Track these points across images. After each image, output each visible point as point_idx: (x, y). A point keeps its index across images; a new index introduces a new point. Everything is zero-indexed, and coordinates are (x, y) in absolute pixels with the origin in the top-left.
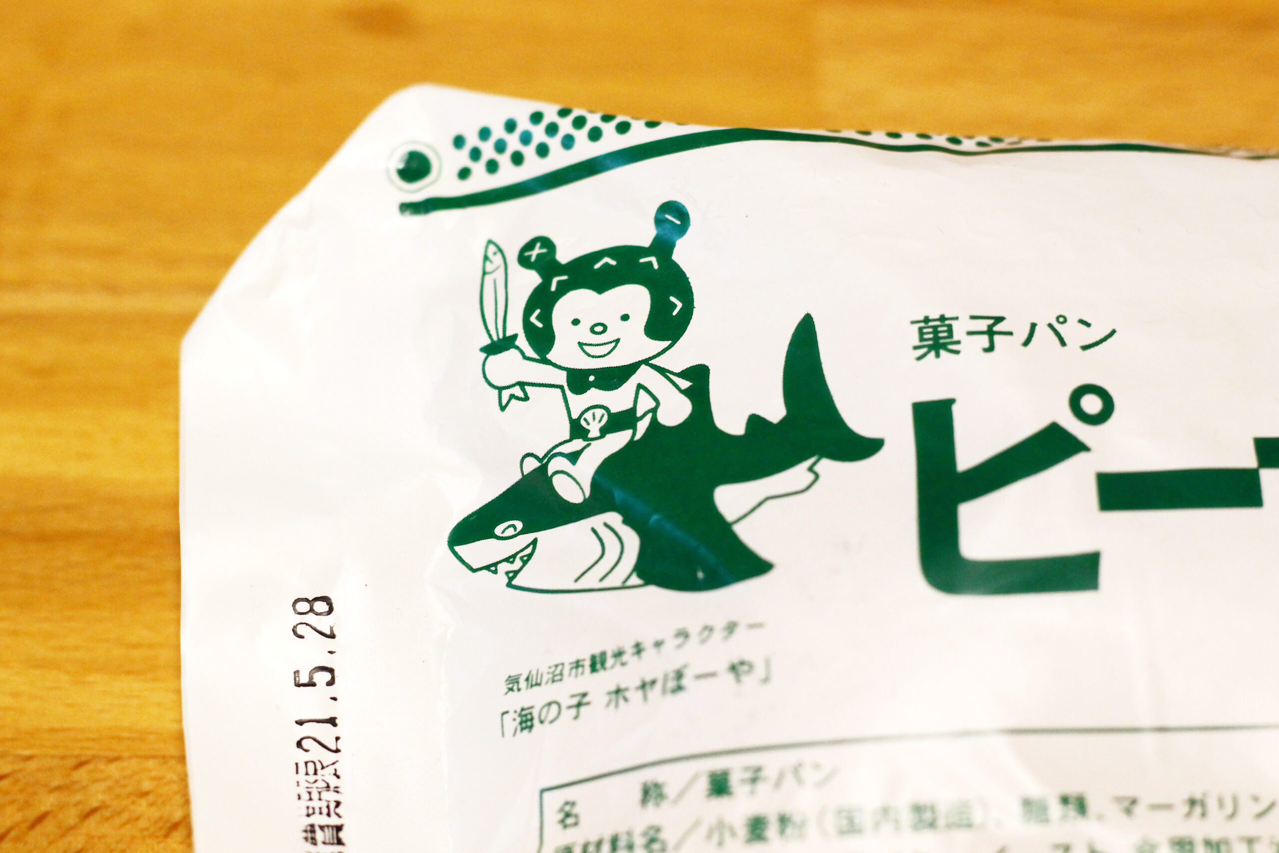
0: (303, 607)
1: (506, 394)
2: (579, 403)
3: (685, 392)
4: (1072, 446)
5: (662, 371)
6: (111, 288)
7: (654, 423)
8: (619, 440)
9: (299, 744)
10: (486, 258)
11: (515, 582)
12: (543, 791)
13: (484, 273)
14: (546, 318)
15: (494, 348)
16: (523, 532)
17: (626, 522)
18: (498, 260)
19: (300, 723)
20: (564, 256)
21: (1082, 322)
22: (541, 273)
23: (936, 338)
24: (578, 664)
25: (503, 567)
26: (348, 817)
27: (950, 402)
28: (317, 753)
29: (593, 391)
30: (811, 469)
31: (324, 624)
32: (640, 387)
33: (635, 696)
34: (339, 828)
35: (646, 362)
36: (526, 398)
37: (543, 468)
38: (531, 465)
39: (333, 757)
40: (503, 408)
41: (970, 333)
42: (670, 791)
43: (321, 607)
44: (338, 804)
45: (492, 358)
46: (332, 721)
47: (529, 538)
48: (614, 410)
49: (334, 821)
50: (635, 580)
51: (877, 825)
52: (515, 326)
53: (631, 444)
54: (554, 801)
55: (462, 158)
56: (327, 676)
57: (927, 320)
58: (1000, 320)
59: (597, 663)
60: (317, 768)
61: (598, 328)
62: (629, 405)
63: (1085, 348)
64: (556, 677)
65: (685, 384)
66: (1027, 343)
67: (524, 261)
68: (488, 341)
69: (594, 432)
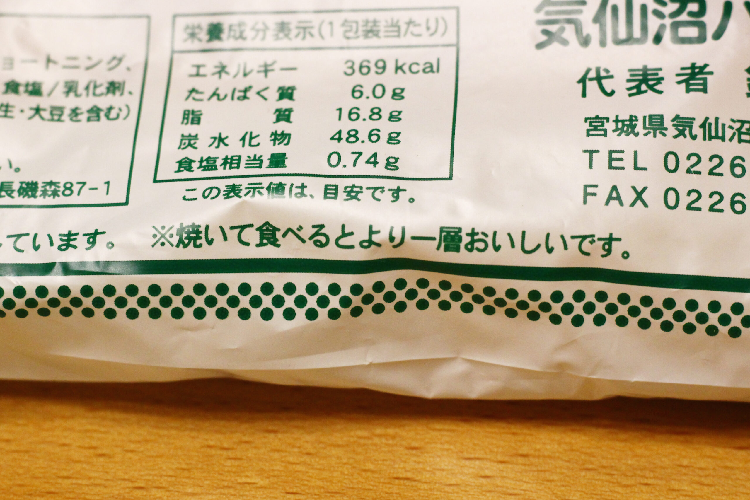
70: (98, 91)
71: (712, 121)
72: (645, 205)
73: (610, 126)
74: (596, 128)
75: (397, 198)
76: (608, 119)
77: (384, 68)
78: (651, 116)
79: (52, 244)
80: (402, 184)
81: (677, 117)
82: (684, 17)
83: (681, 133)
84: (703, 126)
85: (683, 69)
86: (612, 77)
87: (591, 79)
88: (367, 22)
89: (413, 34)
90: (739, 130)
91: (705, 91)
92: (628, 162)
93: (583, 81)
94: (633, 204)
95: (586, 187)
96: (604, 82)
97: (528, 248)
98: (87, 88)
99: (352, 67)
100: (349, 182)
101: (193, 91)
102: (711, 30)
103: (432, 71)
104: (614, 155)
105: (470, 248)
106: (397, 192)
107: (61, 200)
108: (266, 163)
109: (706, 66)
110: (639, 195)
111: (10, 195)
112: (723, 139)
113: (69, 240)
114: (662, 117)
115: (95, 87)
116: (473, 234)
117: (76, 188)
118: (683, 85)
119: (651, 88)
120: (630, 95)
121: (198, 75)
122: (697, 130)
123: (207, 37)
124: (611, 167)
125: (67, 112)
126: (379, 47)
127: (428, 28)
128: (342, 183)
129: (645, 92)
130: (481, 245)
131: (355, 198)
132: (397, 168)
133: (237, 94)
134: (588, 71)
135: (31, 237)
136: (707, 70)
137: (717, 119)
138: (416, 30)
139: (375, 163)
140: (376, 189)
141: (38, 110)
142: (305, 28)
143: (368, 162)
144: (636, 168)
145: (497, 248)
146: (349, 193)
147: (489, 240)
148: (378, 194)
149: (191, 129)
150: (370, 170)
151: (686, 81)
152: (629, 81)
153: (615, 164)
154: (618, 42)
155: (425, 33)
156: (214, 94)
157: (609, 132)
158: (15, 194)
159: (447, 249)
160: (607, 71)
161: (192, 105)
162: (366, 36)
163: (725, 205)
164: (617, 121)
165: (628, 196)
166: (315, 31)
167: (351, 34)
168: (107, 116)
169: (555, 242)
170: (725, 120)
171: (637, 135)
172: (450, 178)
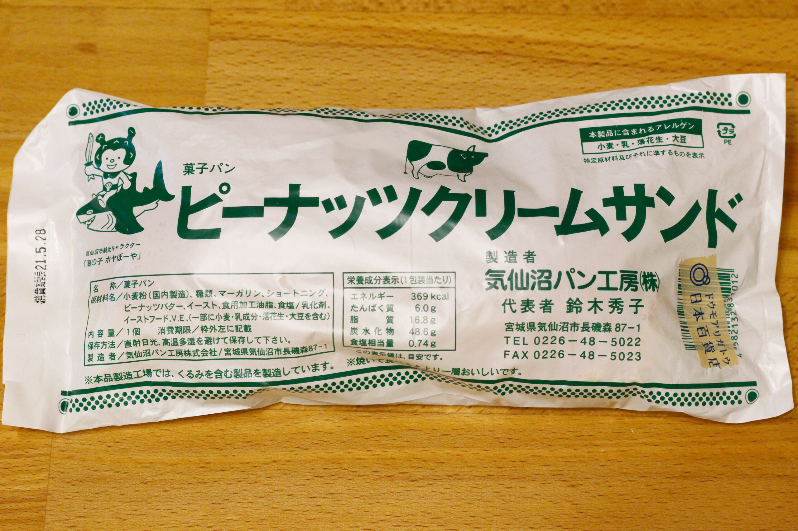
0: (38, 232)
1: (90, 177)
2: (106, 181)
3: (130, 180)
4: (219, 200)
5: (126, 174)
6: (7, 132)
7: (122, 188)
8: (113, 192)
9: (36, 267)
10: (89, 138)
11: (89, 227)
12: (91, 282)
13: (89, 142)
14: (100, 157)
15: (89, 164)
16: (93, 213)
17: (114, 214)
18: (92, 138)
19: (37, 262)
20: (107, 139)
21: (227, 165)
22: (101, 144)
23: (189, 169)
24: (101, 250)
25: (87, 223)
26: (47, 287)
27: (191, 187)
28: (40, 270)
29: (109, 179)
30: (156, 203)
31: (43, 236)
32: (120, 178)
33: (111, 260)
34: (44, 289)
35: (122, 171)
36: (94, 179)
37: (97, 198)
38: (94, 197)
39: (44, 271)
40: (89, 181)
41: (197, 168)
42: (117, 285)
43: (42, 232)
44: (44, 283)
45: (87, 167)
46: (45, 261)
47: (94, 215)
48: (113, 184)
49: (43, 287)
50: (115, 230)
51: (162, 296)
52: (93, 159)
53: (116, 194)
54: (93, 285)
55: (84, 110)
56: (44, 250)
57: (187, 164)
58: (205, 164)
59: (105, 250)
60: (40, 273)
61: (112, 161)
62: (116, 183)
63: (226, 172)
64: (97, 253)
65: (130, 178)
66: (211, 171)
67: (97, 140)
68: (86, 163)
69: (108, 190)
70: (316, 306)
71: (553, 323)
72: (527, 358)
73: (514, 327)
74: (509, 328)
75: (436, 358)
76: (514, 324)
77: (427, 296)
78: (530, 323)
79: (309, 370)
80: (437, 353)
81: (540, 323)
82: (543, 279)
83: (541, 329)
84: (549, 326)
85: (542, 301)
86: (515, 303)
87: (507, 304)
88: (420, 277)
89: (438, 283)
90: (563, 326)
91: (550, 312)
92: (521, 342)
93: (504, 305)
94: (522, 358)
95: (505, 351)
96: (512, 306)
97: (484, 374)
98: (311, 305)
99: (414, 296)
100: (418, 353)
101: (353, 306)
102: (553, 284)
103: (446, 299)
104: (516, 339)
105: (463, 374)
106: (435, 356)
107: (309, 353)
108: (385, 344)
109: (551, 300)
110: (525, 355)
111: (289, 353)
112: (557, 330)
113: (315, 367)
114: (534, 323)
115: (315, 305)
116: (464, 370)
117: (314, 347)
118: (542, 309)
119: (530, 309)
120: (522, 312)
121: (354, 299)
122: (547, 328)
123: (357, 282)
124: (515, 344)
125: (304, 315)
126: (424, 288)
127: (444, 280)
128: (415, 353)
129: (528, 311)
130: (467, 373)
131: (420, 359)
132: (435, 346)
133: (371, 308)
134: (506, 300)
135: (301, 368)
136: (551, 303)
137: (555, 323)
138: (439, 281)
139: (427, 345)
140: (428, 355)
141: (293, 315)
142: (395, 279)
143: (424, 345)
144: (524, 344)
145: (473, 374)
146: (418, 357)
147: (470, 372)
148: (429, 357)
149: (355, 325)
150: (425, 348)
151: (543, 307)
152: (522, 305)
153: (516, 342)
154: (517, 288)
155: (443, 282)
156: (362, 308)
157: (514, 330)
158: (291, 353)
159: (455, 374)
160: (513, 301)
161: (354, 314)
162: (420, 283)
163: (556, 355)
164: (517, 325)
165: (521, 355)
166: (399, 281)
167: (413, 282)
168: (321, 318)
169: (494, 371)
170: (558, 323)
171: (524, 331)
172: (455, 350)
